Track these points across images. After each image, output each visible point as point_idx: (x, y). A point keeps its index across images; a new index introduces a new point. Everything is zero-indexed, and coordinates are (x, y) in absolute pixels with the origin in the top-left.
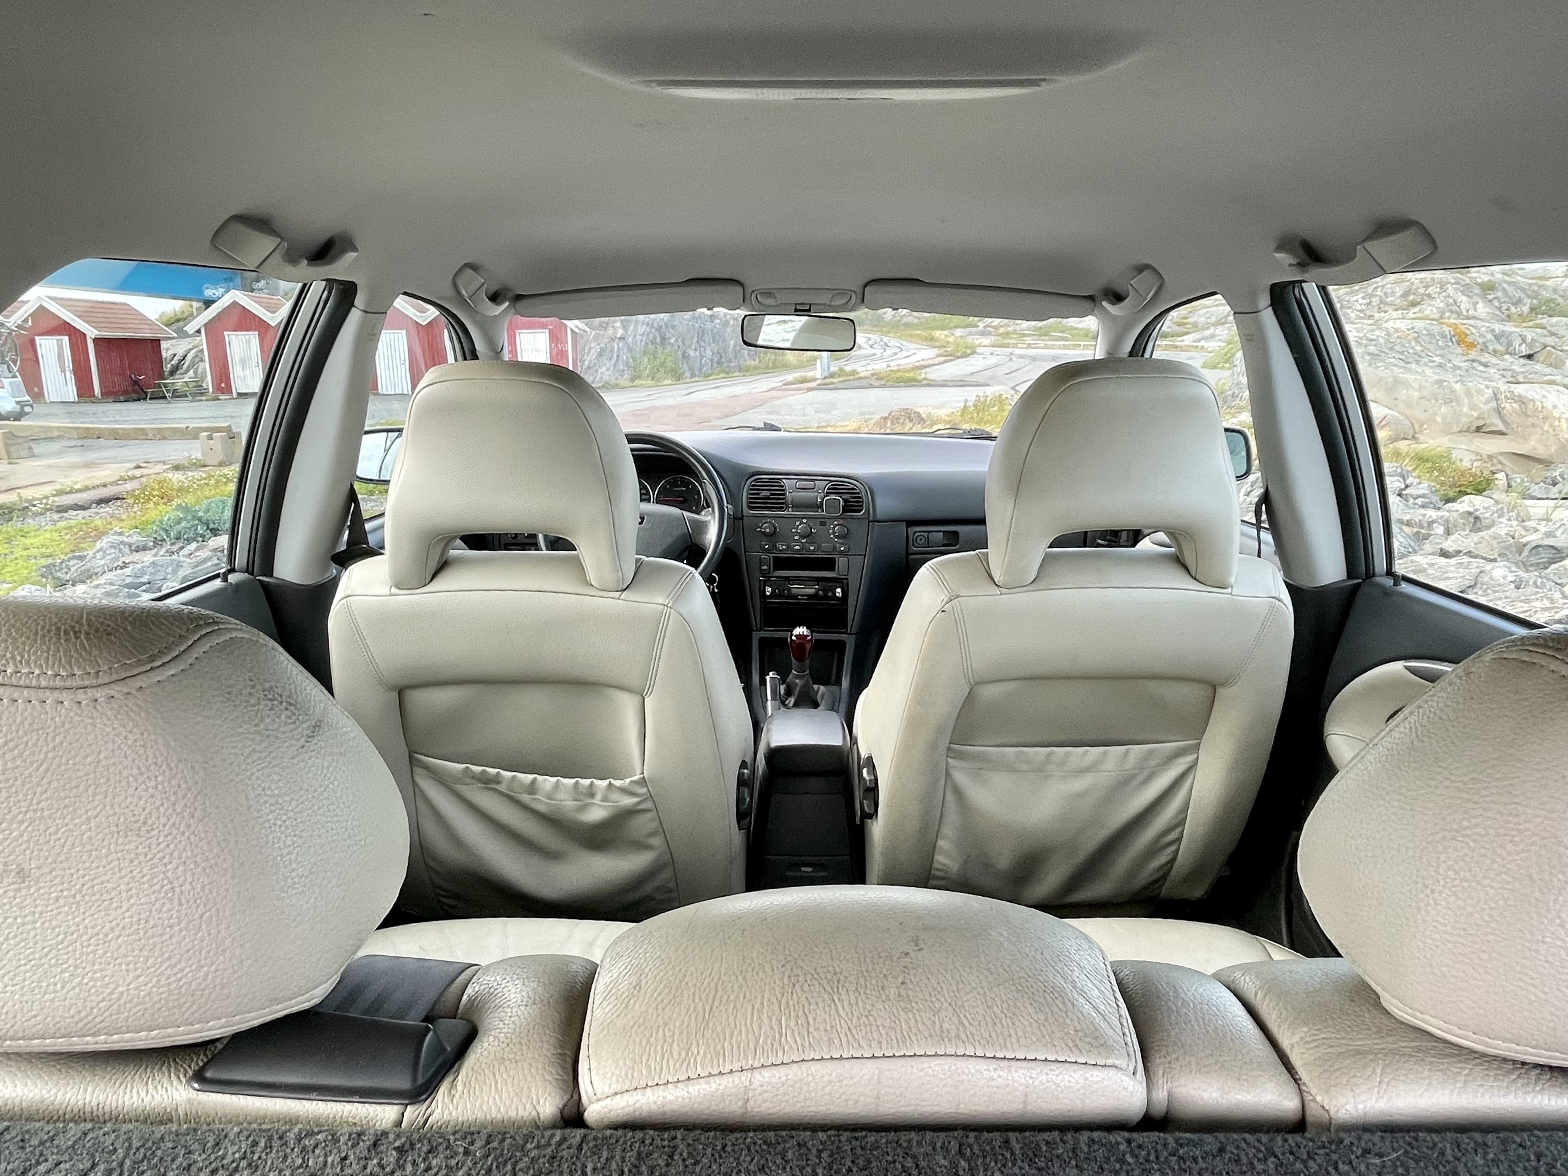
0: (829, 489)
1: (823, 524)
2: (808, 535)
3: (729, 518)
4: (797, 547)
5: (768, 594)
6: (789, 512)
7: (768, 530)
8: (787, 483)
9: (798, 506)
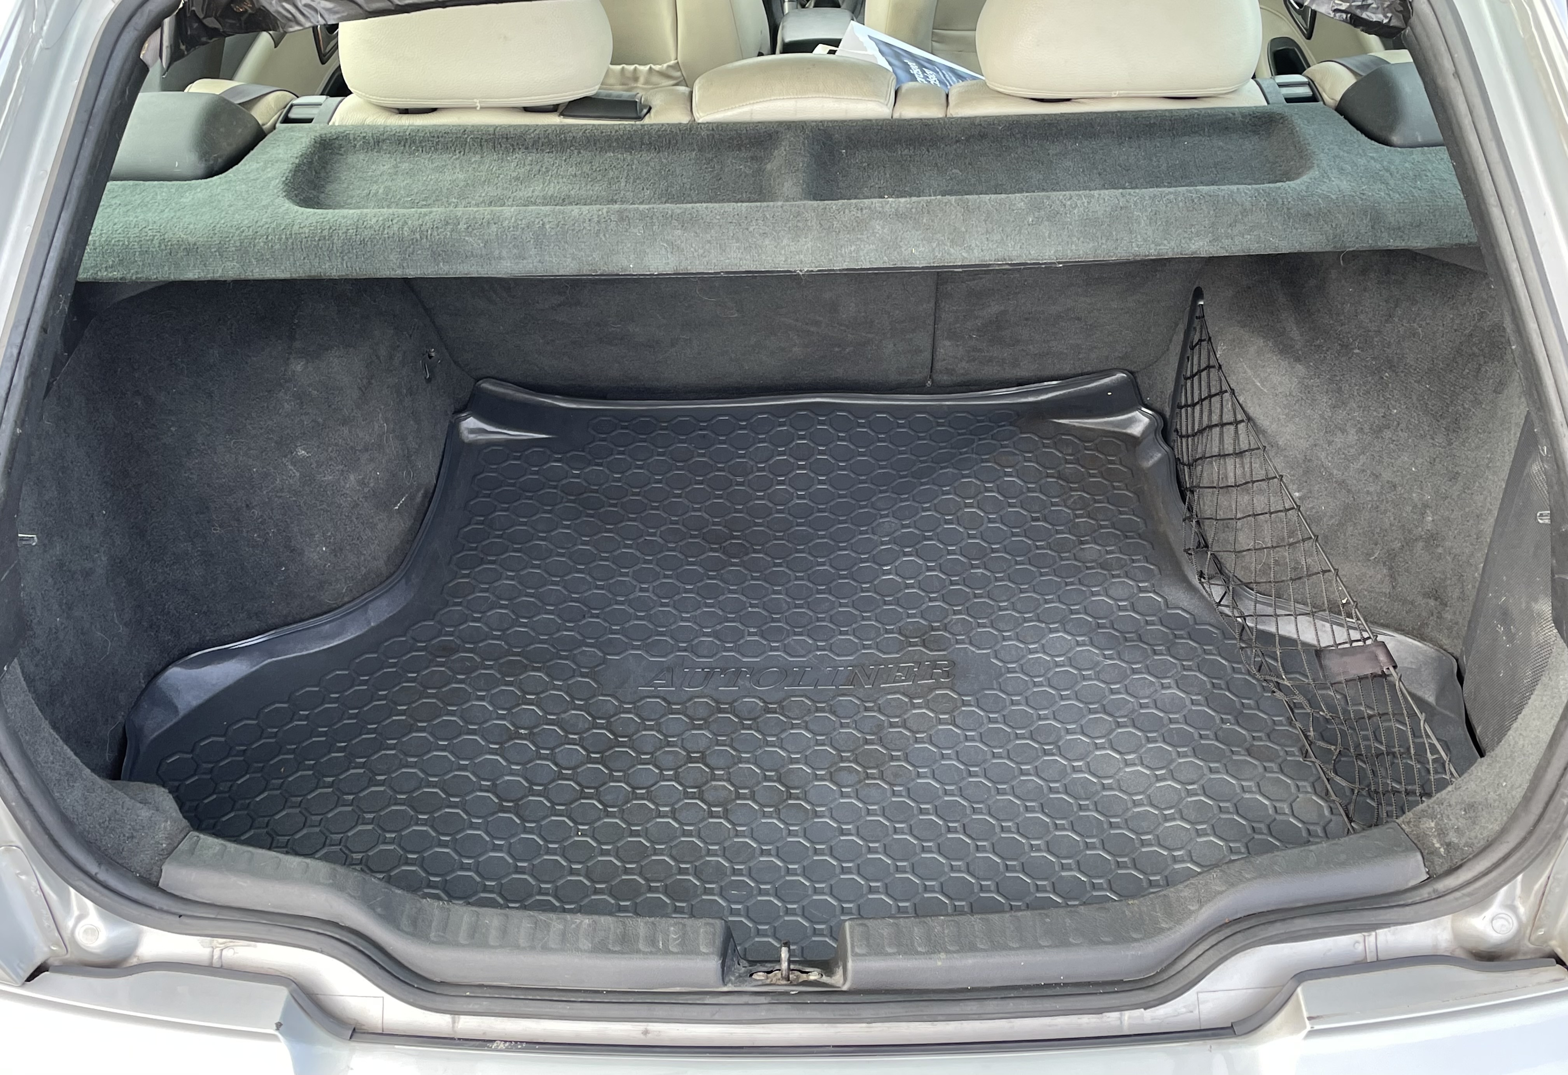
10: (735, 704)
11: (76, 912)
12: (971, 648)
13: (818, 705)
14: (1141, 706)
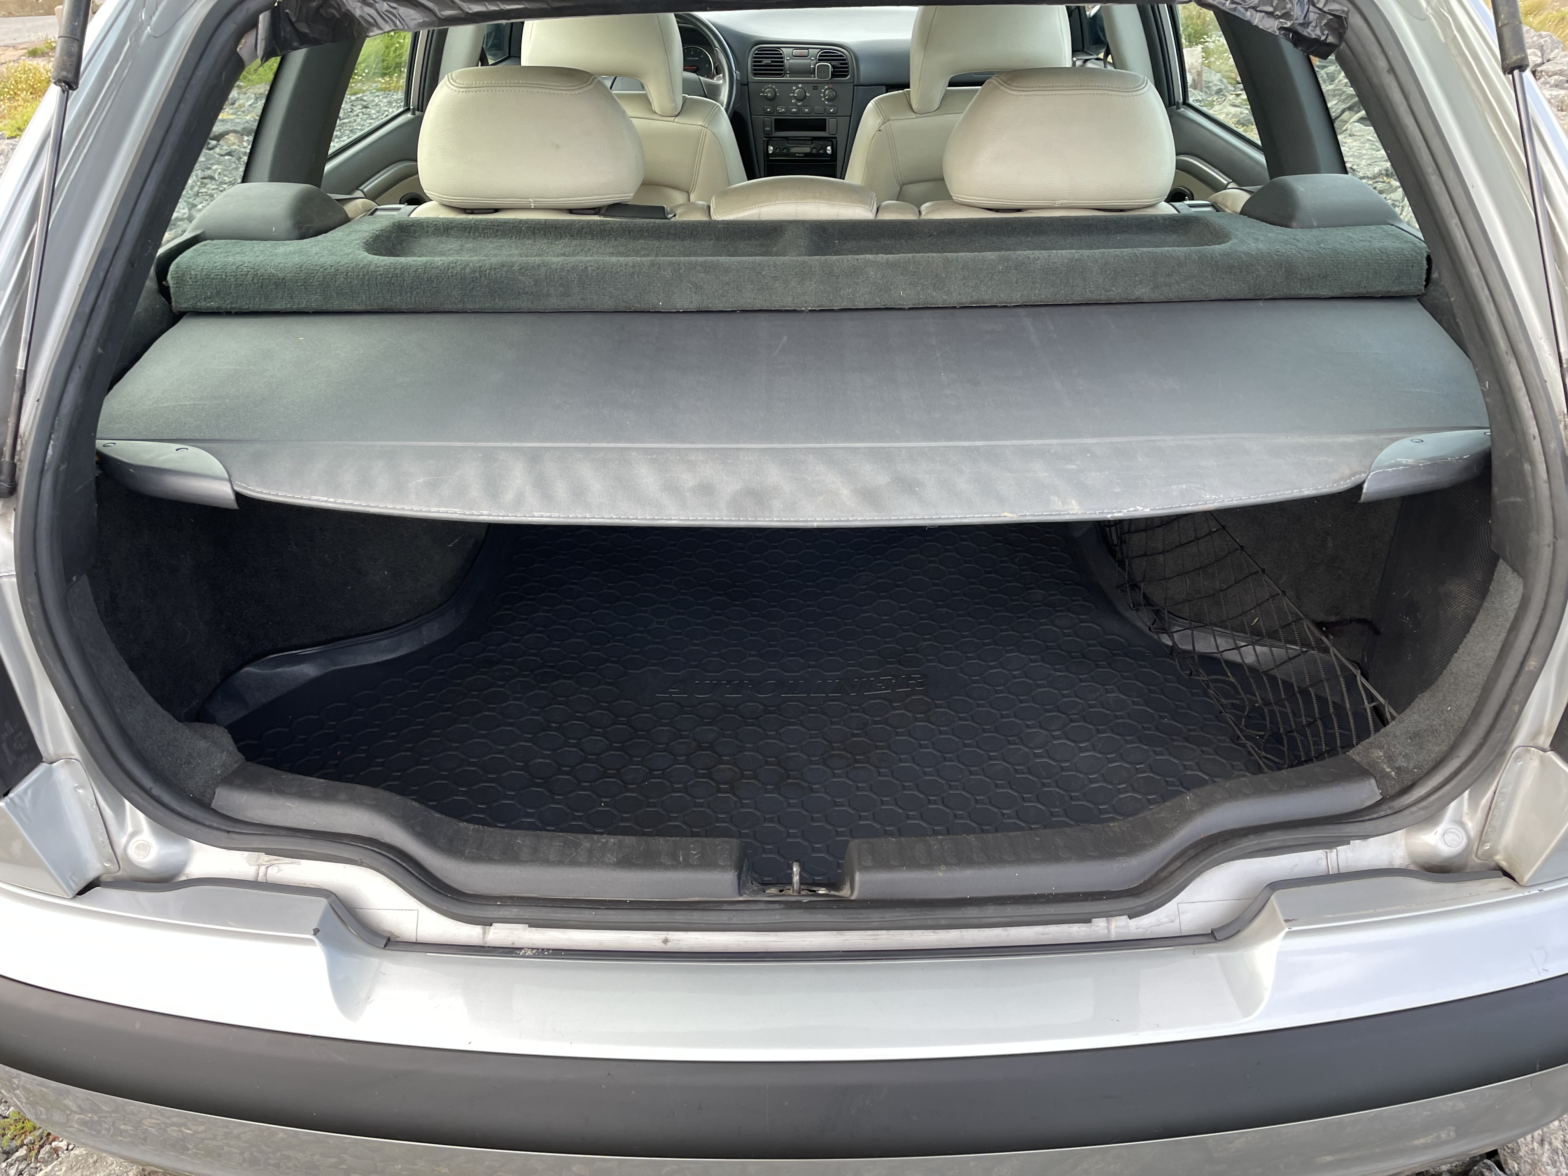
0: (820, 56)
1: (815, 88)
2: (802, 99)
3: (737, 83)
4: (794, 110)
5: (770, 152)
6: (787, 78)
7: (769, 95)
8: (786, 51)
9: (795, 72)
10: (740, 707)
11: (130, 829)
12: (941, 665)
13: (811, 708)
14: (1091, 706)
